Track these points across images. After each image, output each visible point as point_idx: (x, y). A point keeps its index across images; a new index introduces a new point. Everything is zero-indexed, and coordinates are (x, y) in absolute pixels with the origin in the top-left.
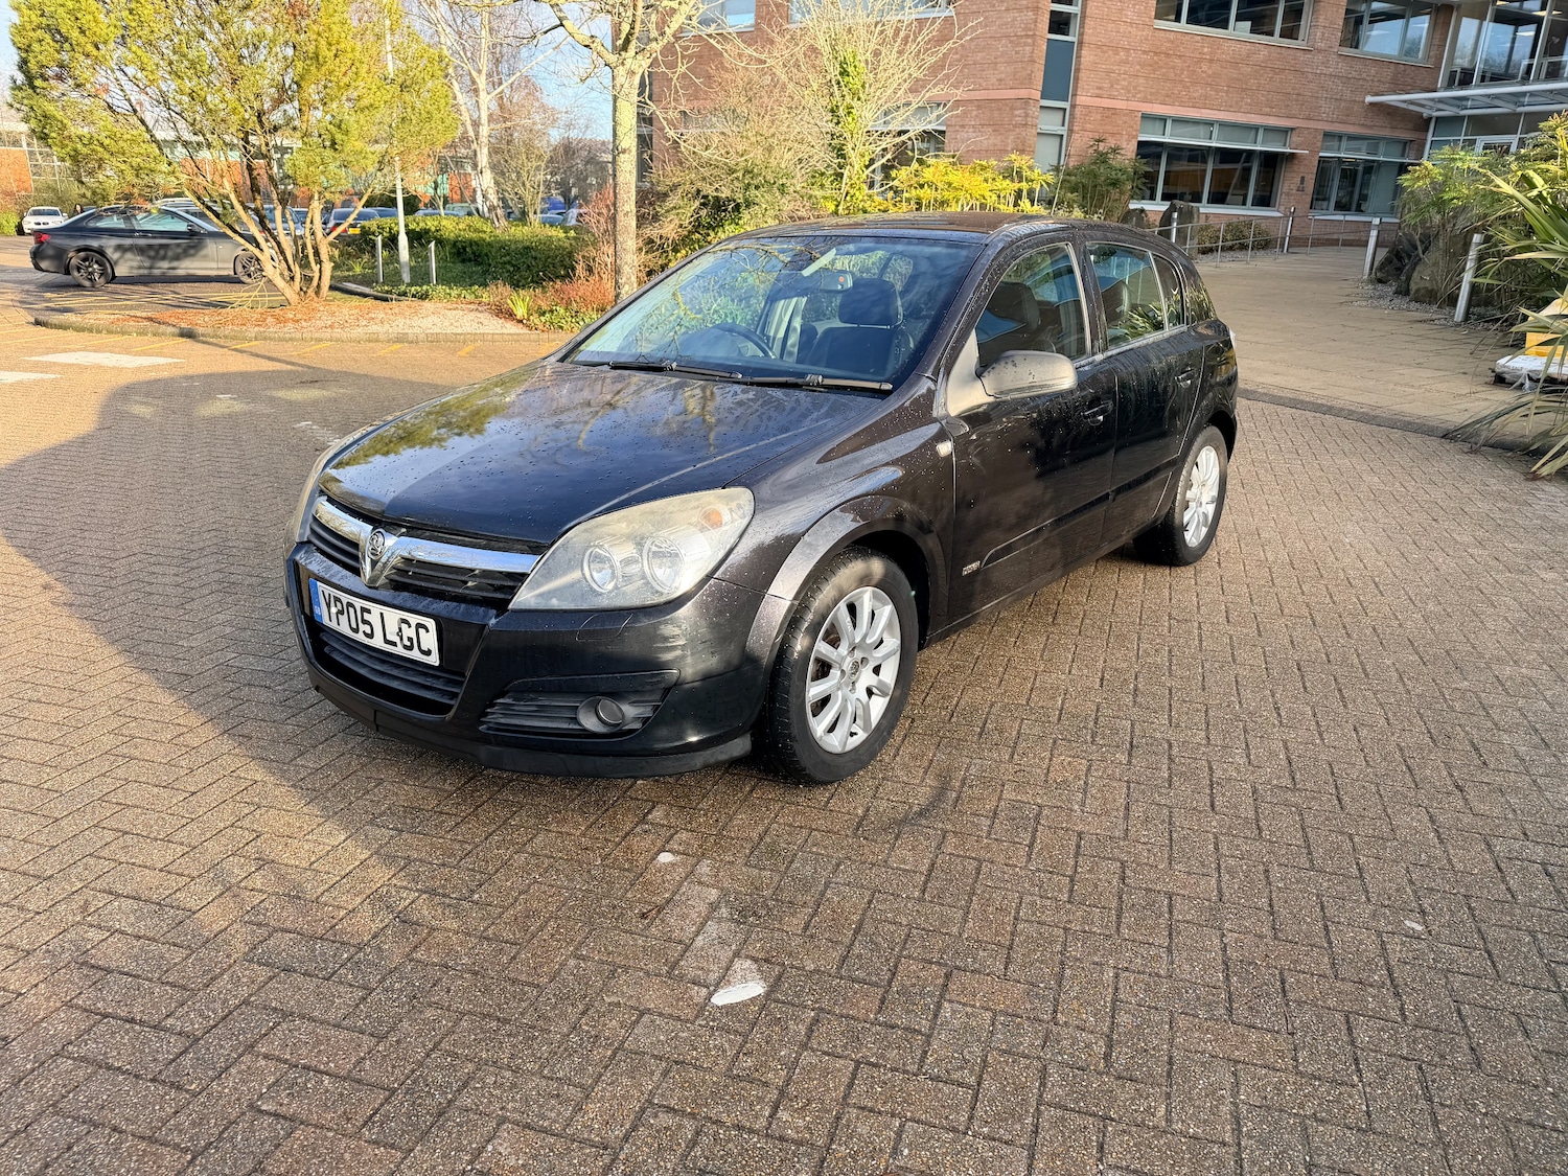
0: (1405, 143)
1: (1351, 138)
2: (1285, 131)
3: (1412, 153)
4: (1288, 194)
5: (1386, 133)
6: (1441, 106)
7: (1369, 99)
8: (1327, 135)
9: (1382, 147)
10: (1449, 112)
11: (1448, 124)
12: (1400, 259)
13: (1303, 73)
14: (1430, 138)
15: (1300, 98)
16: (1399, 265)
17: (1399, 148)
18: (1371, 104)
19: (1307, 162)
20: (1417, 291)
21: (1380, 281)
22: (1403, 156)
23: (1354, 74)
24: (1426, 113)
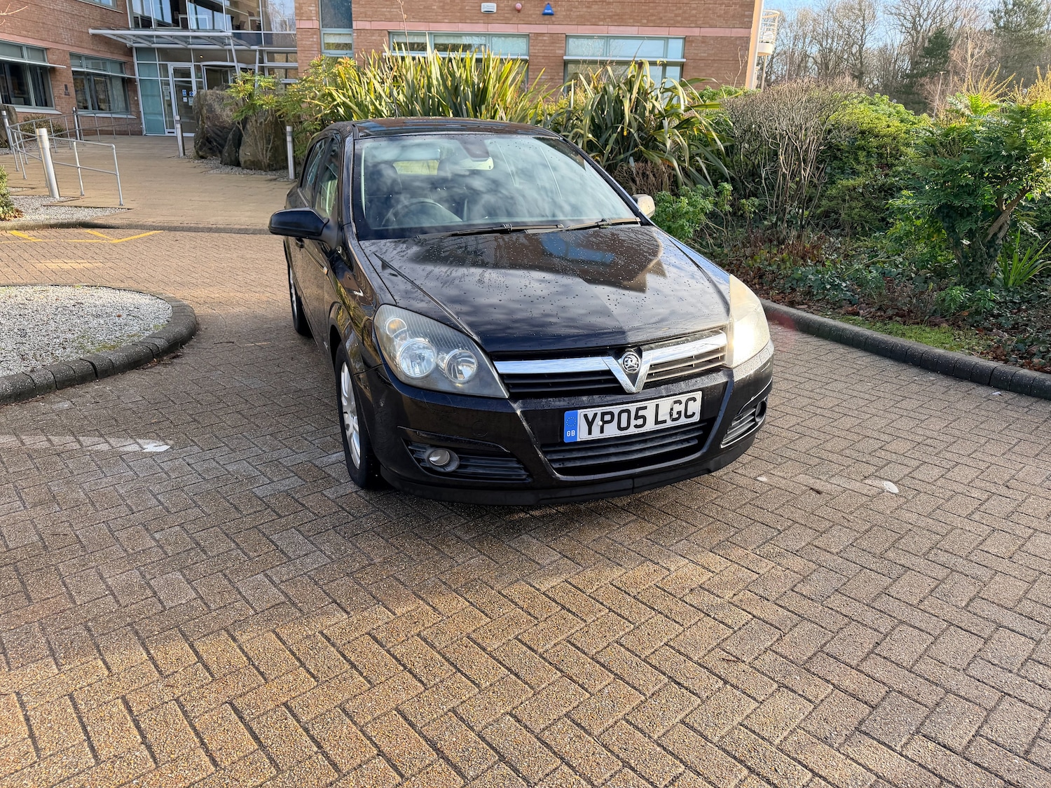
0: (121, 64)
1: (87, 58)
2: (42, 51)
3: (128, 71)
4: (59, 97)
5: (108, 56)
6: (139, 40)
7: (91, 31)
8: (72, 55)
9: (108, 66)
10: (145, 44)
11: (145, 52)
12: (210, 142)
13: (42, 7)
14: (136, 62)
15: (45, 26)
16: (210, 146)
17: (118, 67)
18: (93, 35)
19: (65, 74)
20: (245, 162)
21: (202, 157)
22: (122, 72)
23: (76, 12)
24: (129, 44)
